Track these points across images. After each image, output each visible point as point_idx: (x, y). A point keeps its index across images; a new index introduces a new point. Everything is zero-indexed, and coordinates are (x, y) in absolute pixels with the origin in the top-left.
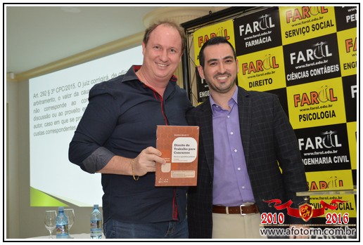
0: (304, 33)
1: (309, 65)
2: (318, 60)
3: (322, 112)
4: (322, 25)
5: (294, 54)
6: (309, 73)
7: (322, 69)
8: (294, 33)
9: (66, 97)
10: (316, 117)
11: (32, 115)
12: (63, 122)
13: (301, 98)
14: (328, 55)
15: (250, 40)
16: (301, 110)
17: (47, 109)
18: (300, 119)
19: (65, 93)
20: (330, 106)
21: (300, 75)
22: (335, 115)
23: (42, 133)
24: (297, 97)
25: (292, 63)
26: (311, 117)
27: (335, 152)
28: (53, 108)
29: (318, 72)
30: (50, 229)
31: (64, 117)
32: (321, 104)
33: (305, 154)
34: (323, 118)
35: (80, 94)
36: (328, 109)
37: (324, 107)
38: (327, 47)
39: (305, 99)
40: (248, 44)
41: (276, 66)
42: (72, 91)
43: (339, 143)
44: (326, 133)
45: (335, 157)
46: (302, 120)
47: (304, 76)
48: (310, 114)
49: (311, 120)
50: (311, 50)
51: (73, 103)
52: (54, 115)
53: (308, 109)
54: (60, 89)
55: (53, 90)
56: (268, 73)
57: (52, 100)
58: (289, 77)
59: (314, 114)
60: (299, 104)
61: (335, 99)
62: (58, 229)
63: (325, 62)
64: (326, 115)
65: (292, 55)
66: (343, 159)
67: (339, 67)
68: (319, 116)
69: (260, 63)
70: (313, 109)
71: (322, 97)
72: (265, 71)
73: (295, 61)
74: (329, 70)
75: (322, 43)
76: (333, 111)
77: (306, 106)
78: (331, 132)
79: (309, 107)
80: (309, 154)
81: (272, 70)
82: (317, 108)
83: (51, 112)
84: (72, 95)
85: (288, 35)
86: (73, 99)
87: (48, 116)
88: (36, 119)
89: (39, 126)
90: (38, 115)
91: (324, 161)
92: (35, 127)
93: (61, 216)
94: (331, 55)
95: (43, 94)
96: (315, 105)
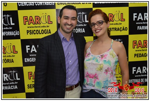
3: (42, 30)
10: (38, 32)
13: (28, 19)
16: (28, 27)
18: (28, 33)
20: (48, 26)
21: (28, 4)
24: (25, 18)
26: (35, 32)
32: (42, 25)
33: (30, 55)
34: (43, 34)
36: (46, 28)
37: (44, 27)
39: (31, 20)
46: (29, 33)
48: (34, 30)
49: (35, 34)
53: (33, 27)
59: (37, 30)
60: (27, 23)
61: (51, 23)
64: (44, 32)
68: (41, 32)
70: (36, 27)
71: (43, 20)
76: (50, 30)
77: (32, 25)
79: (34, 26)
80: (33, 55)
82: (39, 27)
96: (38, 25)
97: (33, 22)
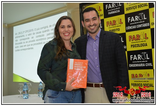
0: (134, 9)
1: (136, 23)
2: (140, 21)
3: (141, 44)
4: (143, 5)
5: (130, 18)
6: (136, 26)
7: (142, 25)
8: (130, 8)
9: (29, 35)
10: (138, 46)
11: (14, 42)
12: (28, 46)
13: (132, 37)
14: (145, 19)
15: (110, 11)
16: (132, 43)
17: (21, 40)
18: (131, 46)
19: (29, 33)
20: (145, 41)
21: (132, 27)
22: (147, 45)
23: (19, 50)
24: (130, 37)
25: (129, 22)
26: (136, 46)
27: (146, 61)
28: (24, 39)
29: (140, 26)
30: (21, 92)
31: (28, 44)
32: (141, 40)
33: (133, 62)
34: (141, 46)
35: (35, 33)
36: (144, 43)
37: (142, 41)
38: (144, 15)
39: (134, 38)
40: (110, 13)
41: (121, 23)
42: (32, 32)
43: (148, 58)
44: (143, 53)
45: (146, 64)
46: (132, 47)
47: (134, 28)
48: (136, 45)
49: (136, 47)
50: (137, 16)
51: (32, 38)
52: (24, 43)
53: (135, 42)
54: (27, 31)
55: (24, 32)
56: (118, 26)
57: (23, 36)
58: (127, 28)
59: (138, 44)
60: (131, 40)
61: (147, 38)
62: (24, 92)
63: (143, 21)
64: (143, 45)
65: (129, 18)
66: (150, 64)
67: (150, 24)
68: (140, 46)
69: (114, 21)
70: (137, 42)
71: (142, 37)
72: (117, 25)
73: (130, 21)
74: (145, 25)
75: (142, 13)
76: (146, 44)
78: (145, 53)
79: (136, 41)
80: (135, 62)
81: (120, 25)
83: (23, 41)
84: (32, 34)
85: (127, 9)
86: (32, 36)
87: (21, 43)
88: (16, 44)
89: (18, 47)
90: (17, 42)
91: (141, 65)
92: (16, 47)
93: (25, 86)
94: (146, 18)
95: (20, 33)
96: (138, 41)
97: (135, 39)
